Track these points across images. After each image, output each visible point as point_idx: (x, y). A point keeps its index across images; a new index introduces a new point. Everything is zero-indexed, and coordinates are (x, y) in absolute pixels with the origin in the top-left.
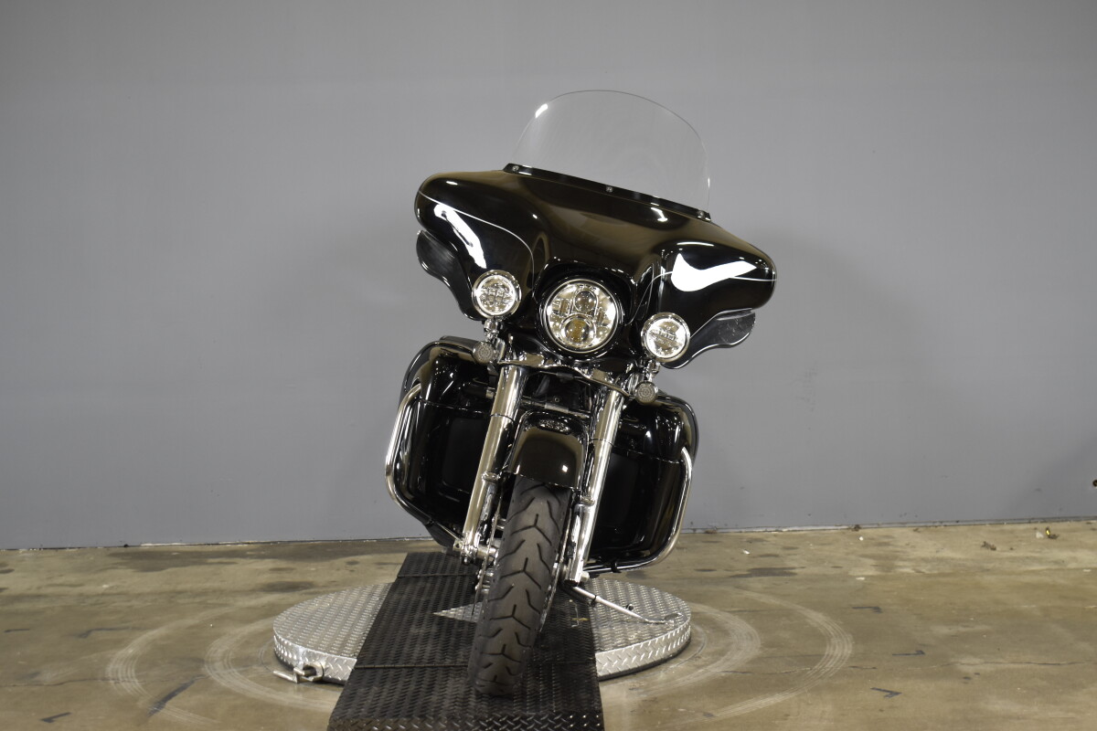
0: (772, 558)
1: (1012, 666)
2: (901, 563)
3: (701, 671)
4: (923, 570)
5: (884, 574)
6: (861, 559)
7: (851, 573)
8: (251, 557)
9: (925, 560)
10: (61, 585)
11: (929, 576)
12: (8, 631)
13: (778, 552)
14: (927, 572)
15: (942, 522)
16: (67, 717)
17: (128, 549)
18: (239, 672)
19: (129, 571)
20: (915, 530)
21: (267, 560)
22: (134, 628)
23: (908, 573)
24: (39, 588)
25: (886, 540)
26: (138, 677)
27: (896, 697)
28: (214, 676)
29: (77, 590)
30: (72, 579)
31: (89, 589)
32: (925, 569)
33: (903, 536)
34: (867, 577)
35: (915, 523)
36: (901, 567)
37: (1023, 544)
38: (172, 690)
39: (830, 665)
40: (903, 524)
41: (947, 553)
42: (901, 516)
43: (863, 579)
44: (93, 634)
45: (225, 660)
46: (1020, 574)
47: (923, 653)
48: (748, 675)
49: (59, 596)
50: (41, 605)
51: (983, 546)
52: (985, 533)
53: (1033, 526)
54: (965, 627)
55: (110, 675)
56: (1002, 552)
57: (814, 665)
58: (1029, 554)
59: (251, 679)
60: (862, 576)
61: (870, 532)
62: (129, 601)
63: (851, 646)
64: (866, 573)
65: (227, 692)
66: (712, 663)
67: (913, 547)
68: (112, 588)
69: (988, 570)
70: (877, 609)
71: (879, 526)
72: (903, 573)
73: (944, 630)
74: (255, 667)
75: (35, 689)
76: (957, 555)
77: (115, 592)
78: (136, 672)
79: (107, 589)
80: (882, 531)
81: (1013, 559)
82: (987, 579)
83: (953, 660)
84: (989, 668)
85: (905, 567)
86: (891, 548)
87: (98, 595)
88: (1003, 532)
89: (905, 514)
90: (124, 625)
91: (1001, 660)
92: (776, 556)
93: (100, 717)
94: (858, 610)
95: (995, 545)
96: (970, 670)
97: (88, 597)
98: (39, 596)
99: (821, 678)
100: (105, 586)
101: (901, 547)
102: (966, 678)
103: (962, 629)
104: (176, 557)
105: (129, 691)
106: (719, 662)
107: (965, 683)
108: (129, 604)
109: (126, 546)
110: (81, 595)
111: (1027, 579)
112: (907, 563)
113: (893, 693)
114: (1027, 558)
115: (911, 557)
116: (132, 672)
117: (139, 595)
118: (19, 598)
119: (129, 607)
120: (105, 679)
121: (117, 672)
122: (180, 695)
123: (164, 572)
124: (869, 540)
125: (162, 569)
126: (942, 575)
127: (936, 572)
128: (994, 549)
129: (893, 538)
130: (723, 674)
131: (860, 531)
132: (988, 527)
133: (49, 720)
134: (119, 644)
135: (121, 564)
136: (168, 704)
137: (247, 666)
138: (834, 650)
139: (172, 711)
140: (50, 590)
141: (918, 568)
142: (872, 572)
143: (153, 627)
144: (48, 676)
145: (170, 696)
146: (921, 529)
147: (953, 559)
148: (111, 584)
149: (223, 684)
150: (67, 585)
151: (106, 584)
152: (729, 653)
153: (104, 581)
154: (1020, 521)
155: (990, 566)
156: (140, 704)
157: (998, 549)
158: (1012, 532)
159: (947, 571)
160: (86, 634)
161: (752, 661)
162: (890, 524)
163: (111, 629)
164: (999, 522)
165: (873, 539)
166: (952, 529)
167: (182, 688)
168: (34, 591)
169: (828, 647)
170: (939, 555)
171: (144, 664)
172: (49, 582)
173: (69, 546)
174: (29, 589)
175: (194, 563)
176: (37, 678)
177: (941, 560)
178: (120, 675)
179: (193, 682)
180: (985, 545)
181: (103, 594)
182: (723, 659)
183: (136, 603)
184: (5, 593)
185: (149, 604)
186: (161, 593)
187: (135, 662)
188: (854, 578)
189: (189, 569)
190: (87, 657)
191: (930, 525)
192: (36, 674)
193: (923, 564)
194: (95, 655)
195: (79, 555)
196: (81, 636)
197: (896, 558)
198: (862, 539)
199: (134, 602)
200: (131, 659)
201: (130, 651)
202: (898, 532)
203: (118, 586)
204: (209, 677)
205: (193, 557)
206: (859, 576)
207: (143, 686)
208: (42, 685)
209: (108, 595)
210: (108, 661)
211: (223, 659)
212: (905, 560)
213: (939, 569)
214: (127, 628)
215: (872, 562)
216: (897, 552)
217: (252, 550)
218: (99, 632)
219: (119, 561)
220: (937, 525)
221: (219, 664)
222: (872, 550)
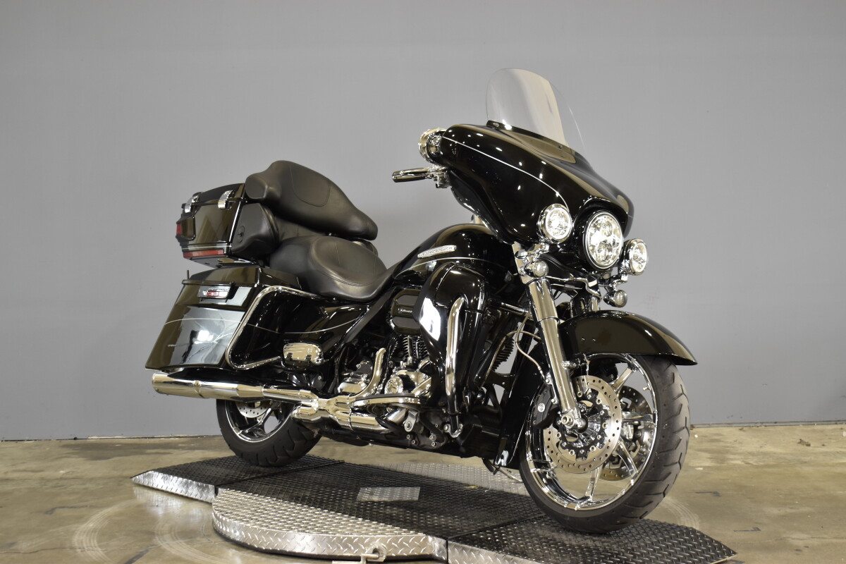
1: (835, 541)
2: (732, 457)
4: (751, 462)
5: (718, 465)
6: (699, 453)
7: (691, 464)
8: (183, 448)
9: (752, 454)
10: (25, 471)
11: (757, 467)
14: (755, 464)
15: (762, 423)
17: (77, 441)
18: (185, 542)
19: (81, 459)
20: (741, 430)
21: (196, 451)
22: (92, 507)
23: (739, 465)
24: (6, 473)
25: (716, 437)
26: (100, 546)
28: (164, 546)
29: (39, 475)
30: (33, 465)
31: (48, 474)
32: (753, 461)
33: (730, 435)
34: (705, 467)
35: (741, 423)
36: (732, 459)
37: (833, 441)
38: (133, 556)
40: (730, 425)
41: (769, 448)
42: (728, 417)
43: (701, 469)
44: (58, 511)
45: (173, 533)
46: (833, 466)
47: (759, 530)
49: (23, 480)
50: (9, 487)
51: (800, 443)
52: (800, 432)
53: (839, 426)
54: (791, 508)
55: (76, 545)
56: (815, 448)
58: (839, 450)
59: (196, 548)
60: (701, 467)
61: (703, 430)
62: (84, 484)
63: (698, 523)
64: (704, 464)
65: (179, 559)
67: (740, 443)
68: (67, 473)
69: (805, 462)
70: (716, 494)
71: (709, 426)
72: (734, 465)
73: (774, 511)
74: (198, 539)
75: (15, 556)
76: (778, 450)
77: (71, 476)
78: (98, 542)
79: (63, 474)
80: (712, 430)
81: (826, 454)
82: (806, 470)
83: (784, 536)
84: (816, 542)
85: (735, 459)
86: (722, 444)
87: (57, 479)
88: (814, 431)
89: (732, 416)
90: (82, 504)
91: (825, 536)
94: (699, 494)
95: (810, 442)
96: (800, 543)
97: (48, 480)
98: (7, 480)
100: (62, 472)
101: (731, 442)
102: (797, 550)
103: (789, 510)
104: (119, 448)
105: (94, 558)
107: (797, 554)
108: (84, 487)
109: (75, 439)
110: (42, 479)
111: (839, 470)
112: (736, 456)
114: (838, 452)
115: (739, 451)
116: (94, 542)
117: (91, 480)
119: (85, 489)
120: (72, 548)
121: (82, 542)
122: (138, 561)
123: (111, 460)
124: (703, 437)
125: (108, 458)
126: (767, 466)
127: (762, 464)
128: (809, 445)
129: (722, 435)
131: (695, 430)
132: (801, 427)
134: (80, 519)
135: (73, 454)
137: (191, 538)
140: (15, 475)
141: (747, 461)
142: (708, 463)
143: (108, 505)
144: (24, 545)
145: (130, 562)
146: (745, 429)
147: (775, 453)
148: (67, 470)
149: (173, 552)
150: (29, 471)
151: (63, 470)
153: (61, 468)
154: (828, 422)
155: (807, 459)
157: (812, 445)
158: (822, 431)
159: (772, 463)
160: (52, 510)
162: (719, 424)
163: (72, 507)
164: (811, 423)
165: (706, 436)
166: (771, 429)
167: (139, 556)
170: (762, 450)
171: (104, 535)
172: (14, 468)
173: (27, 438)
175: (136, 453)
176: (14, 547)
177: (765, 454)
178: (85, 545)
179: (147, 551)
180: (801, 442)
181: (61, 479)
183: (90, 486)
185: (101, 486)
186: (110, 478)
187: (97, 533)
188: (693, 468)
189: (132, 458)
190: (54, 530)
191: (751, 425)
192: (13, 544)
193: (751, 457)
194: (61, 528)
195: (36, 446)
196: (47, 513)
197: (727, 452)
198: (696, 436)
199: (88, 485)
200: (92, 532)
201: (91, 525)
202: (725, 431)
203: (73, 472)
204: (161, 546)
205: (134, 448)
206: (699, 467)
207: (105, 554)
208: (19, 553)
209: (66, 479)
210: (73, 533)
211: (170, 532)
212: (734, 454)
213: (764, 461)
214: (86, 506)
215: (708, 455)
216: (728, 447)
217: (183, 443)
218: (61, 509)
219: (71, 451)
220: (759, 425)
221: (167, 536)
222: (706, 445)
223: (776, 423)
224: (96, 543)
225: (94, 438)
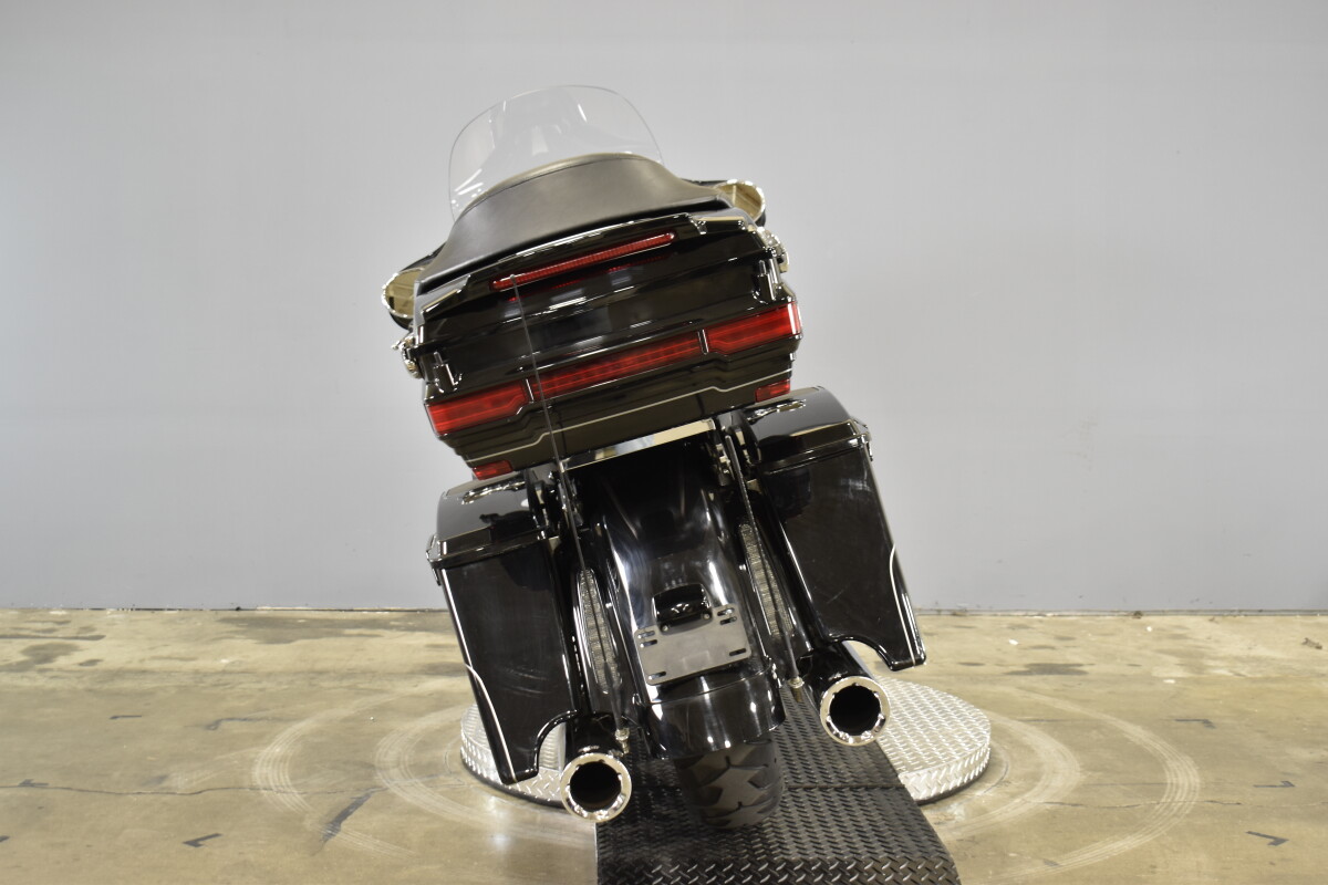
0: (1050, 651)
2: (1211, 663)
3: (1017, 801)
4: (1243, 673)
5: (1196, 676)
6: (1161, 655)
7: (1155, 674)
8: (398, 628)
9: (1238, 659)
10: (169, 658)
11: (1254, 680)
12: (115, 717)
13: (1052, 642)
14: (1249, 676)
15: (1240, 611)
16: (217, 839)
17: (241, 613)
18: (423, 783)
19: (250, 642)
20: (1211, 620)
21: (418, 634)
22: (275, 720)
23: (1226, 676)
24: (142, 661)
25: (1179, 632)
26: (295, 786)
27: (1283, 846)
28: (393, 789)
29: (190, 666)
30: (180, 649)
31: (204, 664)
32: (1245, 669)
33: (1198, 627)
34: (1177, 679)
35: (1207, 612)
36: (1213, 668)
38: (346, 805)
39: (1180, 797)
40: (1193, 612)
41: (1261, 651)
43: (1172, 681)
44: (225, 725)
45: (402, 767)
47: (1291, 784)
48: (1080, 808)
49: (169, 673)
50: (148, 684)
51: (1304, 645)
52: (1299, 627)
55: (259, 782)
57: (1161, 797)
59: (442, 793)
60: (1171, 678)
61: (1157, 620)
62: (259, 682)
64: (1173, 675)
65: (417, 811)
66: (1028, 790)
67: (1217, 641)
68: (232, 664)
69: (1323, 675)
70: (1207, 723)
71: (1163, 613)
72: (1220, 676)
73: (1304, 755)
74: (441, 777)
75: (167, 798)
76: (1278, 654)
77: (238, 669)
78: (292, 779)
79: (227, 665)
80: (1170, 620)
85: (1218, 667)
86: (1190, 642)
87: (217, 673)
88: (1319, 625)
89: (1195, 600)
90: (260, 714)
92: (1053, 648)
93: (260, 842)
94: (1182, 724)
95: (1321, 644)
97: (206, 675)
98: (144, 672)
99: (1175, 815)
100: (224, 661)
101: (1202, 640)
104: (304, 626)
105: (289, 806)
106: (1036, 789)
108: (259, 686)
109: (238, 609)
110: (197, 672)
112: (1218, 663)
113: (1277, 841)
115: (1219, 655)
116: (285, 779)
117: (269, 675)
118: (119, 674)
119: (261, 690)
120: (253, 788)
121: (267, 778)
122: (357, 813)
123: (292, 644)
124: (1157, 630)
125: (289, 641)
126: (1267, 679)
127: (1259, 675)
128: (1319, 648)
129: (1186, 629)
130: (1048, 806)
131: (1144, 619)
132: (1299, 619)
133: (195, 843)
134: (260, 739)
135: (236, 632)
136: (344, 825)
137: (432, 776)
138: (1176, 776)
139: (352, 835)
140: (155, 665)
141: (1235, 670)
142: (1180, 673)
143: (298, 718)
144: (180, 781)
145: (344, 815)
146: (1217, 619)
147: (1273, 659)
148: (231, 659)
149: (408, 799)
150: (176, 659)
151: (225, 658)
152: (1044, 777)
153: (221, 655)
156: (307, 824)
157: (1324, 648)
159: (1274, 675)
160: (215, 725)
161: (1078, 789)
162: (1177, 612)
163: (245, 720)
164: (1311, 613)
165: (1163, 630)
167: (357, 804)
168: (135, 665)
169: (1167, 773)
170: (1253, 653)
171: (299, 768)
172: (153, 653)
173: (168, 607)
174: (130, 662)
175: (329, 635)
176: (165, 784)
177: (1258, 660)
178: (272, 784)
179: (368, 796)
180: (1307, 642)
181: (224, 672)
182: (1040, 784)
183: (267, 685)
184: (99, 666)
185: (286, 687)
186: (296, 673)
187: (287, 764)
188: (1160, 680)
189: (324, 641)
190: (223, 757)
191: (1226, 613)
192: (162, 778)
193: (1240, 664)
194: (233, 754)
195: (183, 619)
196: (208, 727)
197: (1202, 655)
198: (1149, 629)
199: (264, 684)
200: (281, 761)
201: (276, 750)
202: (1190, 622)
203: (241, 662)
204: (387, 789)
205: (326, 627)
206: (1167, 679)
207: (305, 799)
208: (174, 794)
209: (231, 673)
210: (252, 763)
211: (398, 765)
212: (1215, 659)
213: (1261, 672)
214: (266, 718)
215: (1174, 660)
216: (1200, 647)
217: (396, 620)
218: (230, 723)
219: (234, 628)
220: (1234, 613)
221: (394, 772)
222: (1168, 644)
223: (1261, 611)
224: (288, 780)
225: (265, 610)
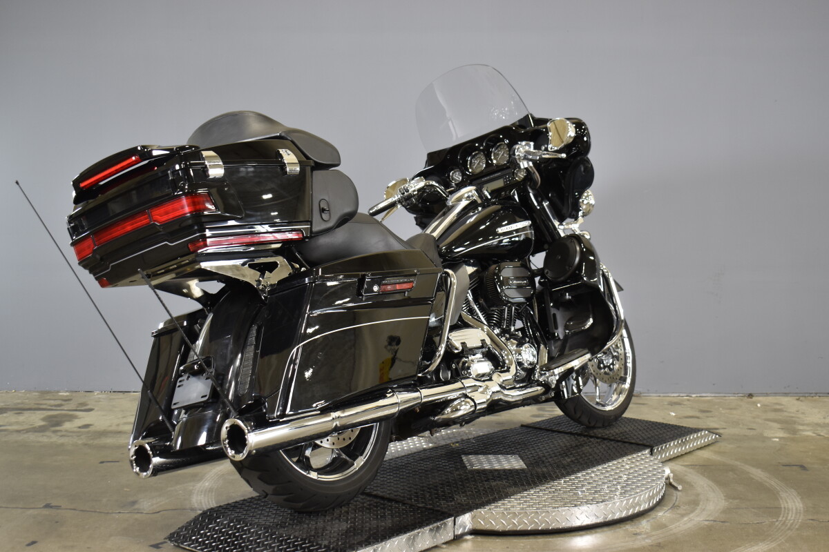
2: (801, 427)
3: (686, 519)
4: (822, 434)
5: (792, 436)
6: (768, 422)
7: (765, 435)
9: (818, 425)
12: (102, 463)
13: (697, 414)
14: (826, 436)
15: (816, 394)
20: (798, 400)
23: (812, 436)
25: (778, 407)
33: (790, 404)
34: (780, 438)
35: (795, 394)
36: (802, 430)
39: (791, 517)
40: (786, 394)
42: (785, 388)
43: (777, 440)
48: (726, 524)
50: (123, 440)
57: (778, 517)
60: (777, 438)
61: (763, 399)
64: (777, 435)
66: (692, 512)
67: (803, 413)
70: (803, 467)
71: (767, 395)
72: (807, 436)
75: (138, 516)
80: (771, 399)
85: (805, 430)
86: (786, 414)
92: (698, 418)
94: (787, 468)
98: (120, 432)
99: (790, 529)
101: (793, 413)
106: (697, 511)
112: (805, 427)
115: (805, 422)
124: (764, 405)
129: (782, 405)
130: (706, 523)
131: (755, 399)
133: (157, 545)
138: (787, 503)
140: (126, 428)
141: (816, 432)
142: (782, 434)
144: (145, 505)
146: (801, 398)
152: (701, 503)
161: (724, 512)
162: (776, 394)
165: (768, 405)
168: (114, 428)
169: (781, 500)
172: (125, 421)
174: (111, 426)
184: (91, 429)
188: (770, 438)
190: (172, 489)
191: (807, 395)
192: (134, 503)
193: (819, 429)
194: (179, 487)
197: (795, 422)
198: (759, 405)
200: (209, 491)
201: (206, 484)
202: (785, 400)
206: (774, 438)
208: (142, 513)
210: (191, 492)
212: (803, 425)
215: (776, 425)
216: (792, 417)
220: (812, 395)
222: (772, 415)
